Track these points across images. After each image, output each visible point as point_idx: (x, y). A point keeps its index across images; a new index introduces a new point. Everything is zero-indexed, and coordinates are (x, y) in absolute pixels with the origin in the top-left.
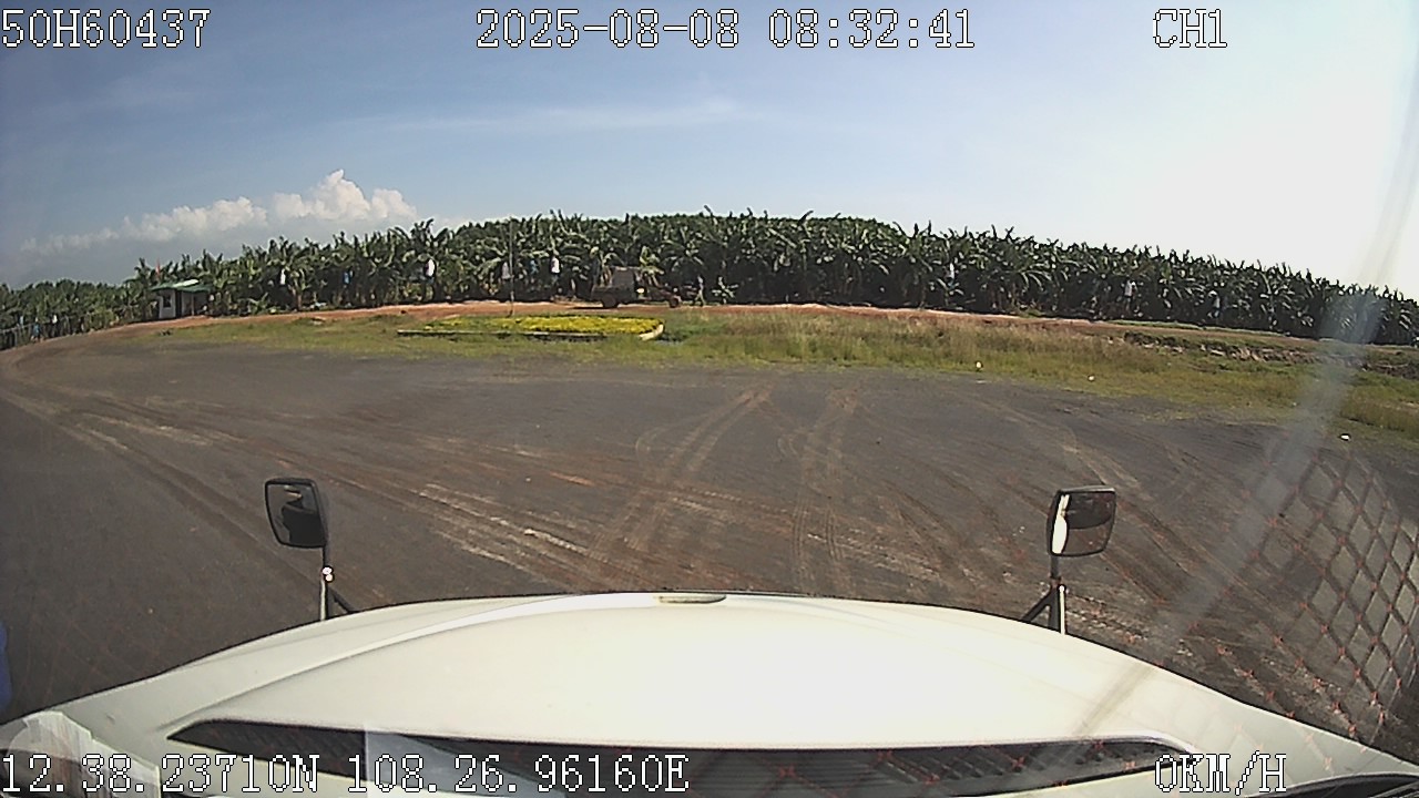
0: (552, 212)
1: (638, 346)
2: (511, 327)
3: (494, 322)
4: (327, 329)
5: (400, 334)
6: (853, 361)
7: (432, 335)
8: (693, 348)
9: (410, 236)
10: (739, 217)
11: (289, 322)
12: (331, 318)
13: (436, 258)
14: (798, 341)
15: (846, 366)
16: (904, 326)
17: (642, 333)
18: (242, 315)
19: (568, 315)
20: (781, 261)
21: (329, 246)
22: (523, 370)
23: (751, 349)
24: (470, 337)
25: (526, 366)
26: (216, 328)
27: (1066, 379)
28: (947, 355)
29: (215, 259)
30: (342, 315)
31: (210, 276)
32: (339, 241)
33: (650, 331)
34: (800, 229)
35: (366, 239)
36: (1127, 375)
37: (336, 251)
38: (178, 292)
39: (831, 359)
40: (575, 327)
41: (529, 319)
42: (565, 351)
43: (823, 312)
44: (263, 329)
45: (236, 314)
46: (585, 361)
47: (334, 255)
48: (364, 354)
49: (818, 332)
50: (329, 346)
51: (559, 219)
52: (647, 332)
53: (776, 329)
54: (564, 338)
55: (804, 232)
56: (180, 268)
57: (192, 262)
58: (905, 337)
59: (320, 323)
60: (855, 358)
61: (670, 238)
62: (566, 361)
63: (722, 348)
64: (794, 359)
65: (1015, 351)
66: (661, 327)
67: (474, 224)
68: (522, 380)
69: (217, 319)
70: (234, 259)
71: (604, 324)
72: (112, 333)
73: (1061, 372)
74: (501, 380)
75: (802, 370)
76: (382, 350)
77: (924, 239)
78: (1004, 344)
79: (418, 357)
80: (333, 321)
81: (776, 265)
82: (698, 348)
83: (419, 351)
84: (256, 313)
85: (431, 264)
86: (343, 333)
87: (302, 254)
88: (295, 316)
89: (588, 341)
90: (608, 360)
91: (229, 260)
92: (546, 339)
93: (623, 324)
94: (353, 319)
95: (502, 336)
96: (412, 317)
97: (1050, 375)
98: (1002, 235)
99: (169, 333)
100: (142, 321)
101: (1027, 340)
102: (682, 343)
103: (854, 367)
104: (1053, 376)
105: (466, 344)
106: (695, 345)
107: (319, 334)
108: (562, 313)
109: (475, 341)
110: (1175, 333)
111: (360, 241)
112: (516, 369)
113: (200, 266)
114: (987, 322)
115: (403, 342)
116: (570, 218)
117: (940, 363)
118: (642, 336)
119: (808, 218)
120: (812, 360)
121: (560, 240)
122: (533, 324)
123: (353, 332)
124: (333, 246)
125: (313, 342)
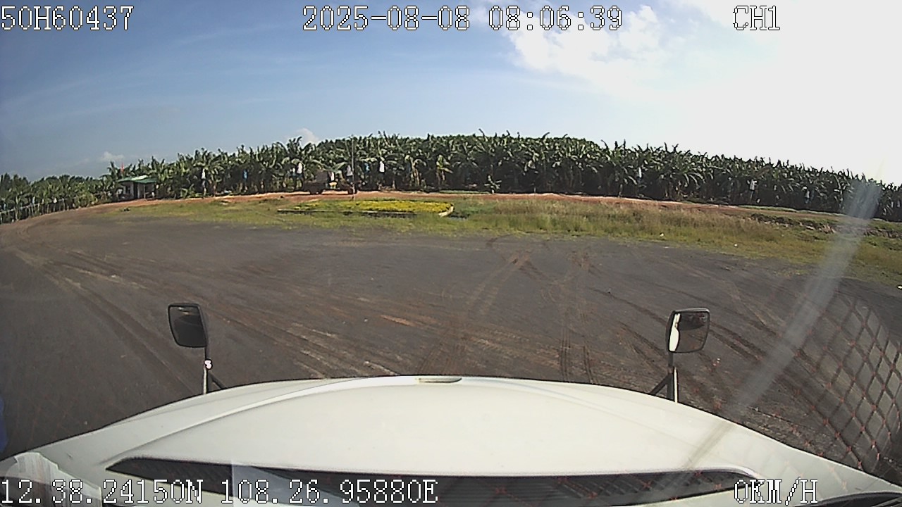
0: (379, 133)
1: (438, 221)
2: (353, 207)
3: (341, 204)
4: (231, 208)
5: (279, 211)
6: (581, 233)
7: (301, 212)
8: (476, 223)
9: (286, 147)
10: (501, 136)
11: (207, 203)
12: (234, 200)
13: (304, 162)
14: (544, 219)
15: (577, 236)
16: (612, 209)
17: (440, 212)
18: (177, 198)
19: (391, 200)
20: (529, 166)
21: (234, 154)
22: (362, 237)
23: (514, 224)
24: (325, 214)
25: (363, 235)
26: (160, 206)
27: (721, 246)
28: (642, 229)
29: (160, 162)
30: (242, 199)
31: (156, 174)
32: (241, 151)
33: (445, 211)
34: (541, 144)
35: (258, 150)
36: (758, 243)
37: (239, 158)
38: (135, 183)
39: (567, 231)
40: (396, 208)
41: (364, 202)
42: (389, 224)
43: (558, 200)
44: (188, 208)
45: (173, 197)
46: (403, 231)
47: (237, 160)
48: (255, 225)
49: (557, 213)
50: (232, 220)
51: (384, 137)
52: (443, 211)
53: (530, 210)
54: (388, 215)
55: (544, 146)
56: (137, 168)
57: (145, 164)
58: (614, 216)
59: (226, 204)
60: (582, 231)
61: (456, 149)
62: (390, 231)
63: (494, 223)
64: (542, 231)
65: (685, 226)
66: (452, 208)
67: (329, 141)
68: (361, 244)
69: (160, 201)
70: (172, 162)
71: (414, 206)
72: (91, 210)
73: (717, 241)
74: (347, 245)
75: (548, 238)
76: (267, 223)
77: (621, 150)
78: (679, 222)
79: (290, 228)
80: (236, 203)
81: (526, 167)
82: (478, 223)
83: (291, 223)
84: (186, 197)
85: (300, 166)
86: (242, 211)
87: (216, 159)
88: (210, 199)
89: (404, 217)
90: (419, 231)
91: (169, 163)
92: (376, 216)
93: (428, 206)
94: (249, 201)
95: (346, 214)
96: (287, 200)
97: (709, 242)
98: (671, 150)
99: (128, 210)
100: (112, 202)
101: (693, 219)
102: (467, 220)
103: (583, 237)
104: (712, 243)
105: (323, 219)
106: (476, 221)
107: (226, 211)
108: (386, 198)
109: (329, 217)
110: (784, 214)
111: (254, 151)
112: (357, 236)
113: (150, 167)
114: (665, 206)
115: (281, 217)
116: (391, 137)
117: (638, 234)
118: (440, 214)
119: (546, 137)
120: (555, 231)
121: (385, 151)
122: (367, 205)
123: (248, 210)
124: (237, 155)
125: (221, 217)
